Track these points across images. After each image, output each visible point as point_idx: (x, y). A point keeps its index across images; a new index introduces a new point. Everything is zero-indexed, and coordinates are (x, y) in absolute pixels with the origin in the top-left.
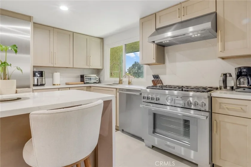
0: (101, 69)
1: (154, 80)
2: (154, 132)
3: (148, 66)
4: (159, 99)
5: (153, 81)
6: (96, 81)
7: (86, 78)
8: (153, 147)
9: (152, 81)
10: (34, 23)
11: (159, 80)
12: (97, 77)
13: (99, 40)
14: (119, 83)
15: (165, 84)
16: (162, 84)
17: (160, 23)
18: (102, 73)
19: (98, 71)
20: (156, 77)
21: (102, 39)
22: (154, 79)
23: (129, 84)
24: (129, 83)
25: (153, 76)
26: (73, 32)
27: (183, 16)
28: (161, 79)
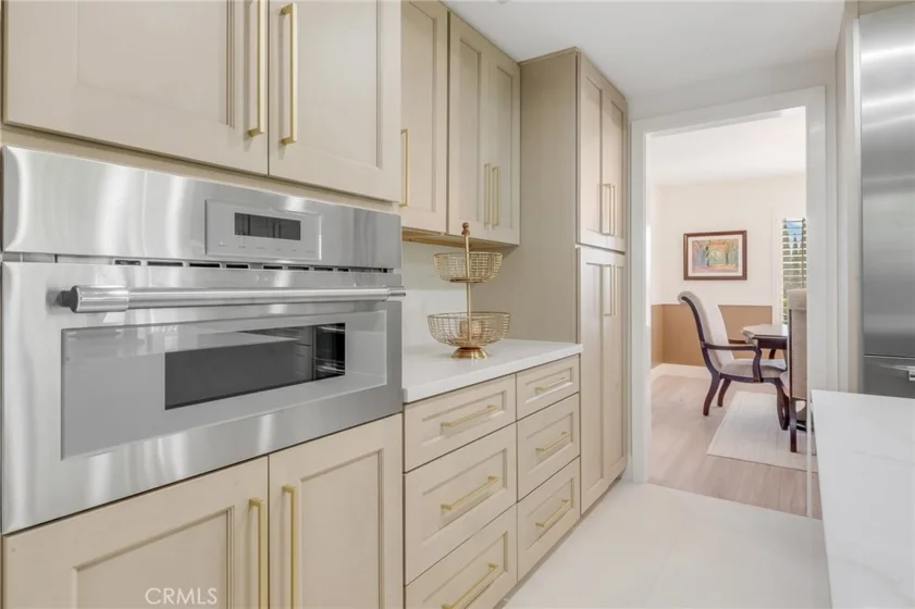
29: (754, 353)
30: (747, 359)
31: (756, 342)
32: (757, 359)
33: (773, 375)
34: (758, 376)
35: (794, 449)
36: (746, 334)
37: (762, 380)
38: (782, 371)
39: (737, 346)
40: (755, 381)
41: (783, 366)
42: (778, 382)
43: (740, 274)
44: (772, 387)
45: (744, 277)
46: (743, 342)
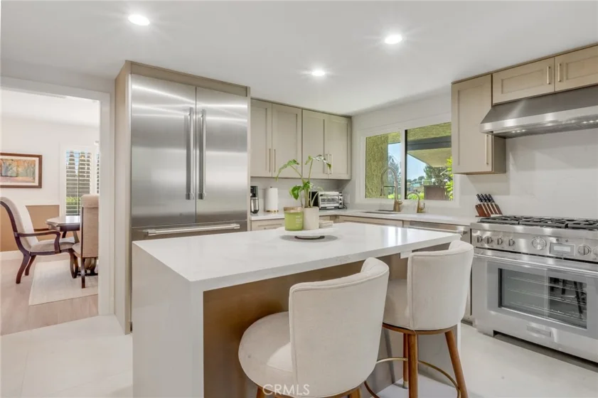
0: (347, 181)
1: (480, 205)
2: (500, 305)
3: (465, 175)
4: (514, 243)
5: (479, 207)
6: (337, 205)
7: (323, 197)
8: (496, 333)
9: (477, 206)
10: (252, 99)
11: (492, 205)
12: (340, 197)
13: (344, 121)
14: (395, 210)
15: (507, 212)
16: (500, 213)
17: (502, 92)
18: (348, 187)
19: (339, 185)
20: (486, 199)
21: (349, 118)
22: (479, 203)
23: (418, 212)
24: (420, 210)
25: (478, 196)
26: (302, 109)
27: (560, 81)
28: (497, 203)
29: (55, 236)
30: (51, 240)
31: (59, 228)
32: (57, 240)
33: (68, 247)
34: (58, 249)
35: (83, 286)
36: (50, 224)
37: (60, 252)
38: (73, 244)
39: (40, 232)
40: (56, 253)
41: (73, 241)
42: (71, 251)
43: (36, 184)
44: (68, 254)
45: (40, 186)
46: (48, 229)
